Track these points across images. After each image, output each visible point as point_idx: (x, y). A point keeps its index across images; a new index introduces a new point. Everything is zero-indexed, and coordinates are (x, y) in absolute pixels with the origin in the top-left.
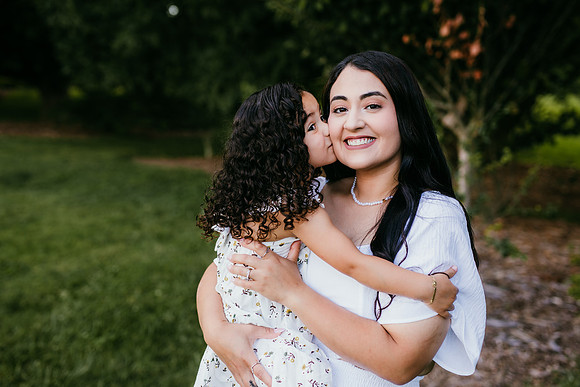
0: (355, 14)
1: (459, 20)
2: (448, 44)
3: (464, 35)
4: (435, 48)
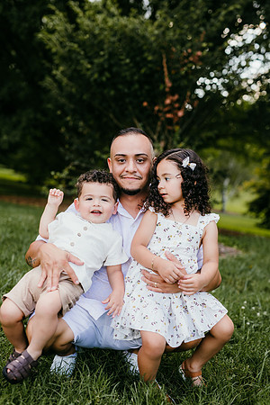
2: (166, 109)
3: (177, 105)
4: (159, 111)
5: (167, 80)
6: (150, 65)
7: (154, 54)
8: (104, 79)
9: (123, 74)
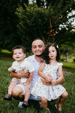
0: (38, 27)
1: (53, 30)
5: (51, 25)
6: (46, 21)
7: (47, 18)
8: (33, 25)
9: (39, 24)
